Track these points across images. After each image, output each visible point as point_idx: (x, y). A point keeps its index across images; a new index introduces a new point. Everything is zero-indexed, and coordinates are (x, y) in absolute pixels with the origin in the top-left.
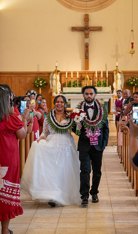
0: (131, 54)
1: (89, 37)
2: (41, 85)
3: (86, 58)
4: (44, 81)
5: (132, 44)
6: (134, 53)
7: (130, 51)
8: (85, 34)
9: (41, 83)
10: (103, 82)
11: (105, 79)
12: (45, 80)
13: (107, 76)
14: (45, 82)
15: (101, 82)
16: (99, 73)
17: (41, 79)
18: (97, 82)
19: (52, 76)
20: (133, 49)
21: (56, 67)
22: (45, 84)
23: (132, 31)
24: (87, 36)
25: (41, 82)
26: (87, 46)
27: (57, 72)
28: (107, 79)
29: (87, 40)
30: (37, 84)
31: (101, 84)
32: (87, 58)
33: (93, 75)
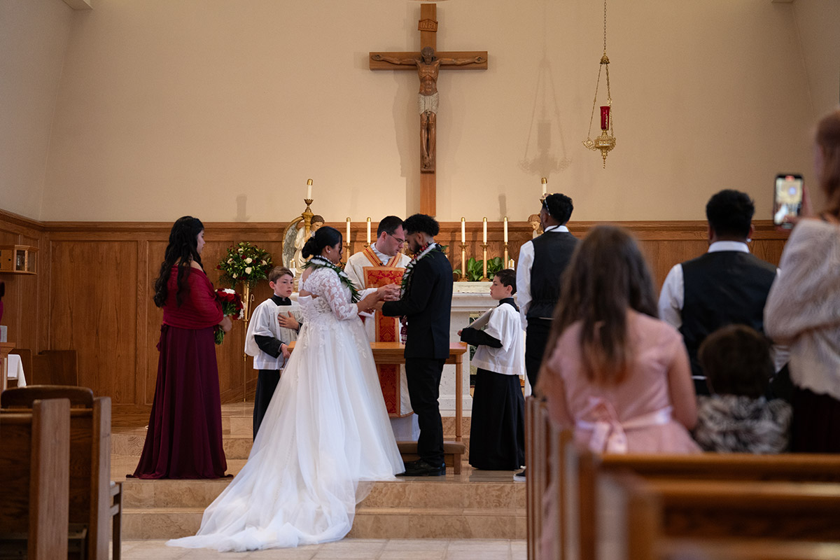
0: (599, 150)
1: (436, 90)
2: (249, 270)
3: (423, 172)
4: (262, 256)
5: (605, 111)
6: (613, 145)
7: (597, 141)
8: (423, 80)
9: (250, 265)
10: (488, 263)
11: (497, 254)
12: (265, 254)
13: (506, 240)
14: (264, 263)
15: (482, 262)
16: (475, 230)
17: (251, 251)
18: (467, 262)
19: (293, 237)
20: (609, 132)
21: (308, 202)
22: (263, 268)
23: (605, 61)
24: (427, 87)
25: (249, 260)
26: (428, 125)
27: (309, 220)
28: (506, 252)
29: (427, 103)
30: (234, 270)
31: (482, 269)
32: (428, 168)
33: (453, 236)
